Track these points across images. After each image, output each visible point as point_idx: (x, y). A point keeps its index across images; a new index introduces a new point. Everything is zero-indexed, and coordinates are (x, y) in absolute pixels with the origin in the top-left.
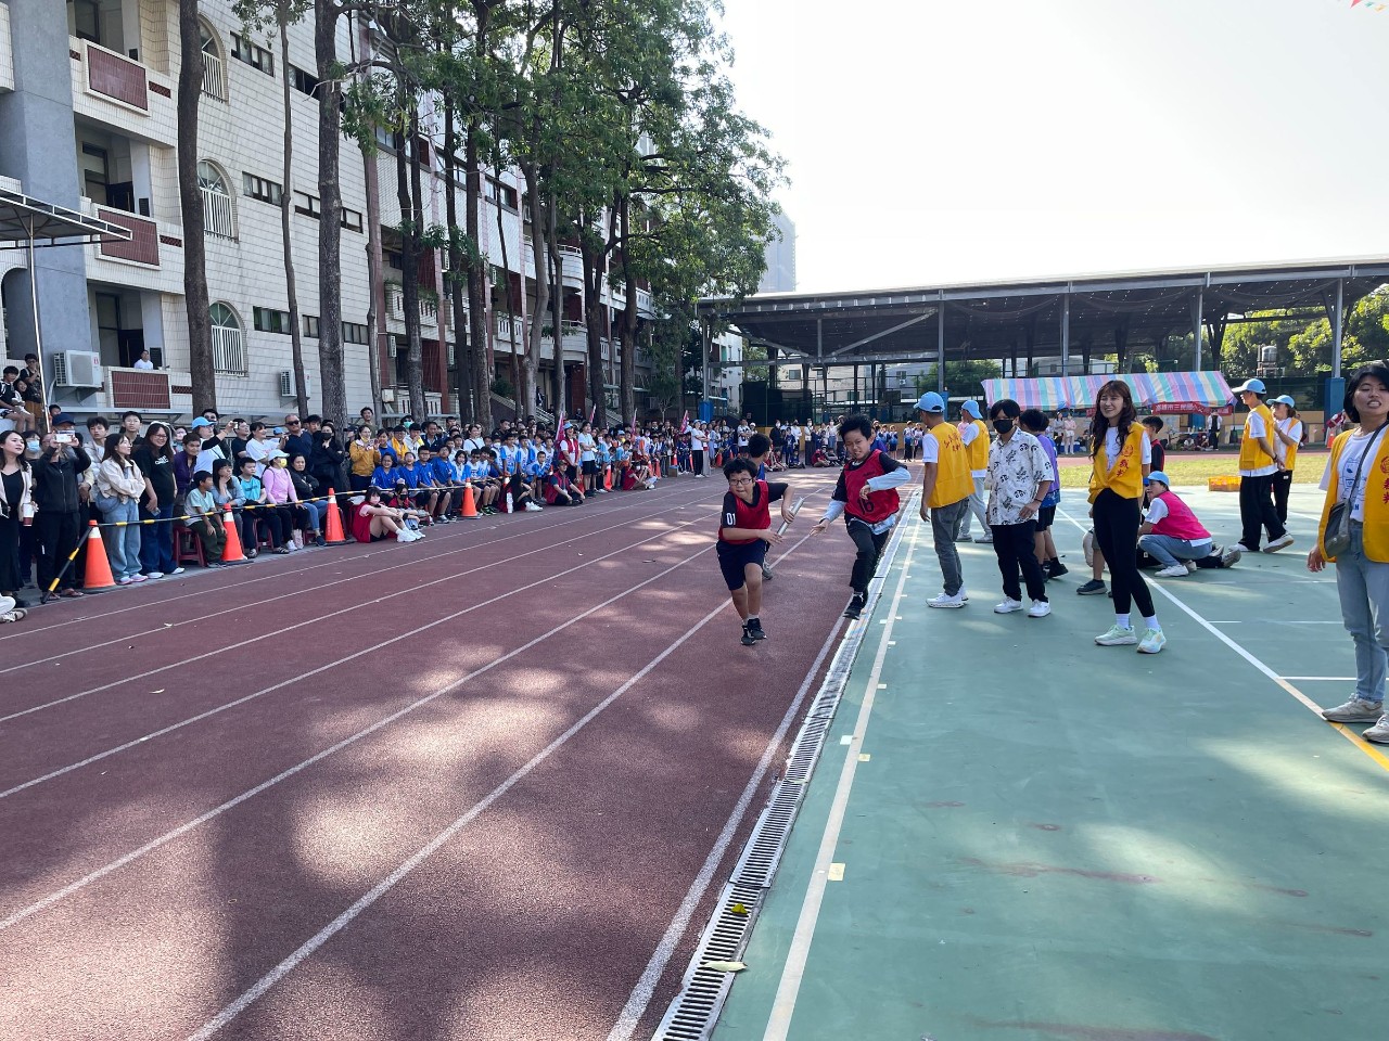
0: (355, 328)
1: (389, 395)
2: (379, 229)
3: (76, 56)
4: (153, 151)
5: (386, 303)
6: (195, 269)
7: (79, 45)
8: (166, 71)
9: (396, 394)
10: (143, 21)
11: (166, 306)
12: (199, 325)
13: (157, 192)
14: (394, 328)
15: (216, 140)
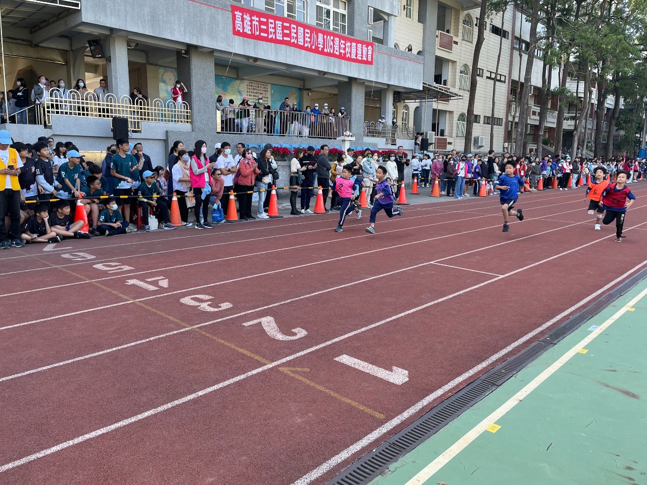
0: (499, 120)
1: (506, 145)
2: (511, 81)
3: (437, 36)
4: (450, 64)
5: (509, 110)
6: (472, 105)
7: (438, 32)
8: (457, 36)
9: (508, 145)
10: (452, 20)
11: (447, 115)
12: (470, 123)
13: (450, 77)
14: (510, 119)
15: (467, 57)
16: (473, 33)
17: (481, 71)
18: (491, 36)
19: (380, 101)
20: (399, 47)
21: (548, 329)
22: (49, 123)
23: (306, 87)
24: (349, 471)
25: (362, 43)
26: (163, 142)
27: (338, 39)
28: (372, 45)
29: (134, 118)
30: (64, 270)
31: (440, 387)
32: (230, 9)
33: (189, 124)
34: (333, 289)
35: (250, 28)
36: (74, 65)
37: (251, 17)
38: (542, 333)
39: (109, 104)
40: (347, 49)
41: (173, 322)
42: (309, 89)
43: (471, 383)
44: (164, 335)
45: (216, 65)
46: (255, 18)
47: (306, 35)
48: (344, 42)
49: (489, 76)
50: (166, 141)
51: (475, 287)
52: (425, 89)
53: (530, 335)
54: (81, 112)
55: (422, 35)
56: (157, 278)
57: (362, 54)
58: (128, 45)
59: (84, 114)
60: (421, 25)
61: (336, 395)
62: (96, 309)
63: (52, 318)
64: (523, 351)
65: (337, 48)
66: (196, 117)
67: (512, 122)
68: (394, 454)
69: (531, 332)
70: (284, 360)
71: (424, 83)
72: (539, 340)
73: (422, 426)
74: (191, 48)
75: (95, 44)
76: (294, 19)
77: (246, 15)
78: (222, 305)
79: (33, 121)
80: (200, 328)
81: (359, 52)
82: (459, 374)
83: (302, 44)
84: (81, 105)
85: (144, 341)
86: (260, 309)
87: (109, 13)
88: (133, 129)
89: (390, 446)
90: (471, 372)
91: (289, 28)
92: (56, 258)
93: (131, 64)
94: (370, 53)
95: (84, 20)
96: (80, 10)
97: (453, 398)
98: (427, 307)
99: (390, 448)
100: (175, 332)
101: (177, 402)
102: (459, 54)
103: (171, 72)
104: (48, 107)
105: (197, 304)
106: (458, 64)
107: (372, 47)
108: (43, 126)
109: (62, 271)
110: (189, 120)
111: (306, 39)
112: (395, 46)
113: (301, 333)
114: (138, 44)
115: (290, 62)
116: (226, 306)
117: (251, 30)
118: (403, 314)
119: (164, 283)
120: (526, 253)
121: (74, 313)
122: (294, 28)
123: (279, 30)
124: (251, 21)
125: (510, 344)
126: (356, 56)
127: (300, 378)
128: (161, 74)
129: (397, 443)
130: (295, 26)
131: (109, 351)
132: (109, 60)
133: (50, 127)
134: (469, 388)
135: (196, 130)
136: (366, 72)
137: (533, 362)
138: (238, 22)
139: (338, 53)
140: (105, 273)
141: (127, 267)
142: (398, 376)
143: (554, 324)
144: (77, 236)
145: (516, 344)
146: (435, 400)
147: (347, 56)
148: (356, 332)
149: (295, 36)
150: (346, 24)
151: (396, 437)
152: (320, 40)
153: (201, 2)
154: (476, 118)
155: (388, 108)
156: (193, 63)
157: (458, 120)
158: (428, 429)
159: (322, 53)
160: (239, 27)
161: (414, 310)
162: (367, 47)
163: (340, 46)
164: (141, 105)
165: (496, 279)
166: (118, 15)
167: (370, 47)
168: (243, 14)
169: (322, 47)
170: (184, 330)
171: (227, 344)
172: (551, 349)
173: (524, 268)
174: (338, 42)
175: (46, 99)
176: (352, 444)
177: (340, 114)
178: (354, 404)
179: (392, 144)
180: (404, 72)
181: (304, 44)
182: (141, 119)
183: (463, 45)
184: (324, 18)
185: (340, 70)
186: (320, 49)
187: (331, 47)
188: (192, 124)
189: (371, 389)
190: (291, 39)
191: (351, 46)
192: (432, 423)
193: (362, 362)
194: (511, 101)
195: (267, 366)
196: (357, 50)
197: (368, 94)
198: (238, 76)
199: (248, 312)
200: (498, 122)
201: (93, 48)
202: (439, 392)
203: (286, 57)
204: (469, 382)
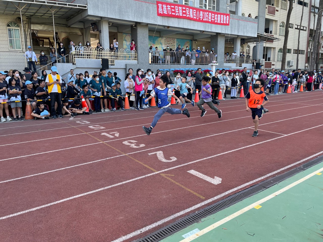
0: (302, 51)
1: (307, 65)
3: (266, 8)
4: (274, 22)
5: (309, 45)
6: (286, 44)
7: (267, 6)
8: (278, 7)
11: (272, 50)
12: (285, 54)
13: (273, 29)
14: (309, 50)
15: (284, 18)
16: (287, 5)
17: (292, 25)
18: (298, 6)
19: (233, 44)
20: (245, 15)
21: (304, 162)
22: (75, 62)
23: (194, 39)
24: (182, 220)
25: (224, 14)
26: (124, 69)
27: (210, 13)
28: (229, 15)
29: (111, 59)
30: (77, 128)
31: (236, 187)
32: (156, 3)
33: (136, 60)
34: (194, 139)
35: (166, 11)
36: (86, 34)
37: (166, 6)
38: (300, 164)
39: (100, 52)
40: (215, 18)
41: (118, 152)
42: (196, 40)
43: (253, 186)
44: (113, 157)
45: (149, 31)
46: (168, 6)
47: (194, 13)
48: (214, 15)
49: (297, 27)
50: (125, 69)
51: (269, 140)
52: (259, 36)
53: (292, 165)
54: (88, 57)
55: (258, 8)
56: (115, 132)
57: (223, 20)
58: (109, 24)
59: (89, 58)
60: (257, 3)
61: (184, 187)
62: (87, 145)
63: (68, 148)
64: (286, 172)
65: (210, 18)
66: (140, 57)
67: (310, 52)
68: (205, 214)
69: (293, 163)
70: (163, 171)
71: (258, 33)
72: (297, 167)
73: (222, 204)
74: (137, 24)
75: (94, 25)
76: (188, 6)
77: (164, 5)
78: (140, 145)
79: (68, 62)
80: (129, 155)
81: (222, 19)
82: (248, 182)
83: (192, 17)
84: (88, 54)
85: (104, 159)
86: (157, 147)
87: (100, 10)
88: (111, 64)
89: (204, 211)
90: (254, 181)
91: (185, 10)
92: (74, 123)
93: (110, 33)
94: (228, 19)
95: (89, 14)
96: (87, 10)
97: (242, 192)
98: (241, 150)
99: (204, 212)
100: (118, 156)
101: (113, 186)
102: (279, 17)
103: (129, 36)
104: (74, 55)
105: (129, 144)
106: (278, 22)
107: (229, 16)
108: (72, 64)
109: (75, 129)
110: (136, 59)
111: (194, 15)
112: (243, 15)
113: (174, 159)
114: (113, 23)
115: (185, 27)
116: (142, 145)
117: (167, 12)
118: (227, 152)
119: (117, 135)
120: (304, 123)
121: (77, 147)
122: (188, 10)
123: (181, 11)
124: (167, 8)
125: (280, 169)
126: (220, 21)
127: (169, 179)
128: (124, 37)
129: (208, 210)
130: (188, 9)
131: (89, 163)
132: (100, 32)
133: (75, 64)
134: (251, 188)
135: (140, 63)
136: (225, 30)
137: (290, 178)
138: (160, 9)
139: (210, 21)
140: (93, 130)
141: (103, 127)
142: (217, 181)
143: (307, 160)
144: (84, 113)
145: (283, 169)
146: (232, 192)
147: (215, 22)
148: (201, 160)
149: (188, 13)
150: (215, 6)
151: (208, 207)
152: (201, 15)
153: (142, 1)
154: (289, 51)
155: (238, 48)
156: (138, 31)
157: (278, 52)
158: (225, 205)
159: (202, 21)
160: (161, 11)
161: (233, 151)
162: (226, 16)
163: (211, 17)
164: (114, 52)
165: (282, 137)
166: (104, 10)
167: (228, 16)
168: (162, 5)
169: (202, 18)
170: (122, 155)
171: (139, 162)
172: (302, 172)
173: (300, 131)
174: (211, 15)
175: (73, 51)
176: (186, 209)
177: (211, 52)
178: (192, 191)
179: (239, 66)
180: (247, 28)
181: (193, 17)
182: (115, 59)
183: (281, 12)
184: (203, 3)
185: (211, 29)
186: (201, 19)
187: (207, 18)
188: (137, 60)
189: (201, 186)
190: (186, 15)
191: (217, 17)
192: (227, 202)
193: (200, 173)
194: (309, 41)
195: (155, 173)
196: (220, 18)
197: (226, 41)
198: (160, 35)
199: (151, 149)
200: (302, 52)
201: (93, 26)
202: (235, 189)
203: (183, 25)
204: (251, 186)
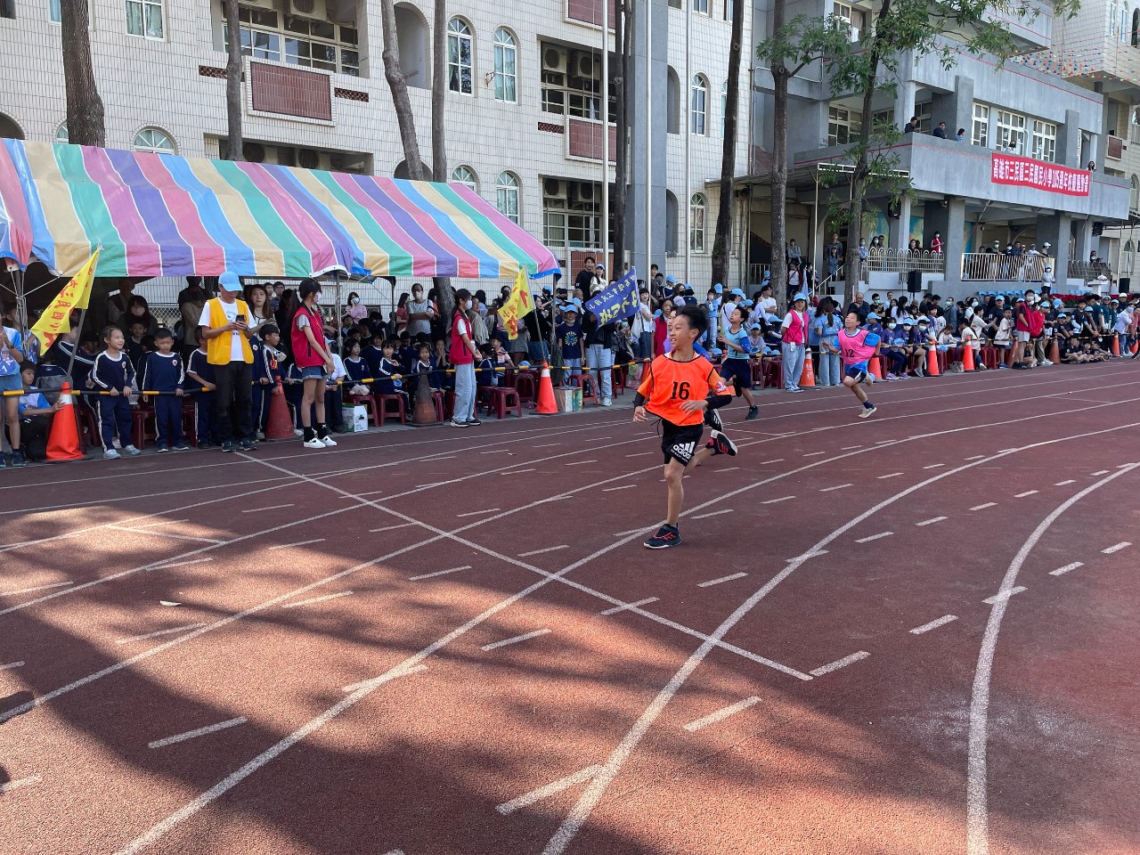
7: (1108, 137)
15: (1136, 164)
22: (868, 278)
27: (1063, 172)
32: (991, 157)
33: (942, 273)
35: (1003, 173)
37: (1004, 162)
40: (1070, 182)
42: (984, 223)
45: (966, 212)
46: (1007, 163)
47: (1040, 172)
48: (1066, 174)
57: (1080, 186)
65: (1061, 181)
66: (949, 267)
74: (949, 197)
77: (1001, 161)
81: (1078, 183)
91: (1029, 168)
94: (1086, 183)
96: (910, 179)
102: (1127, 162)
106: (1126, 175)
108: (864, 282)
110: (943, 270)
111: (1040, 177)
114: (918, 199)
117: (1003, 176)
123: (1022, 173)
124: (1005, 165)
126: (1075, 188)
130: (1033, 165)
132: (898, 217)
133: (868, 283)
135: (948, 279)
136: (1082, 205)
138: (996, 169)
139: (1063, 188)
147: (1069, 189)
150: (1055, 151)
152: (1050, 176)
156: (951, 213)
157: (1125, 250)
159: (1051, 189)
160: (996, 174)
162: (1085, 176)
163: (1064, 179)
169: (1051, 182)
181: (1038, 181)
183: (1132, 150)
185: (1062, 204)
186: (1049, 186)
187: (1057, 181)
190: (1030, 179)
191: (1071, 178)
196: (1076, 180)
197: (1073, 228)
203: (1024, 198)
